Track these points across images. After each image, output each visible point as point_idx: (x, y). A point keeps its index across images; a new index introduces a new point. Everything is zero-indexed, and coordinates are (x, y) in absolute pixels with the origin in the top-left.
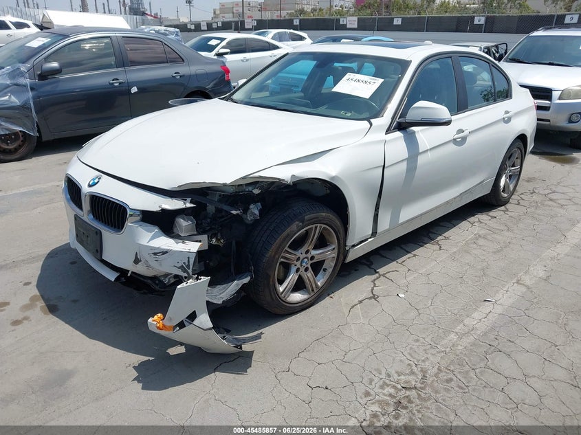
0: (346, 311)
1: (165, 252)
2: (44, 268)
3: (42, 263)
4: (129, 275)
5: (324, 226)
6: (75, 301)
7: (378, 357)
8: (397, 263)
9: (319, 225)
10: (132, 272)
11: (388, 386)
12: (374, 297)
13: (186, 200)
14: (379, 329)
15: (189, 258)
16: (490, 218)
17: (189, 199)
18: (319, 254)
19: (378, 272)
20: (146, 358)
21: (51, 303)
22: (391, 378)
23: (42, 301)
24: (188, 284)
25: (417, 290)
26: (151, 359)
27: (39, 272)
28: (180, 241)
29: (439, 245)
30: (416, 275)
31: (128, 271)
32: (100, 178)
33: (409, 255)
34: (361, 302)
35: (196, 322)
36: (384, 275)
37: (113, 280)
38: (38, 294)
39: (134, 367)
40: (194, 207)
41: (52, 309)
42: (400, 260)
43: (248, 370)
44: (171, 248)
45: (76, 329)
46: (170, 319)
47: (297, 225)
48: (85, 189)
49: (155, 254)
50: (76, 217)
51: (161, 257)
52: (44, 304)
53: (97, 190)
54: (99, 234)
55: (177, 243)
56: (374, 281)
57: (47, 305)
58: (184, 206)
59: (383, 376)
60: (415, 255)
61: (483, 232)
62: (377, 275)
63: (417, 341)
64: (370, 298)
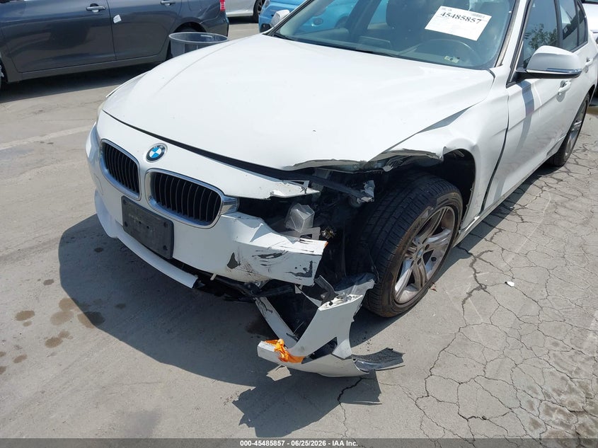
0: (458, 306)
1: (277, 255)
2: (63, 258)
3: (57, 251)
4: (212, 279)
5: (449, 208)
6: (121, 306)
7: (524, 370)
8: (486, 240)
9: (445, 207)
10: (217, 276)
11: (554, 410)
12: (481, 287)
13: (303, 183)
14: (507, 330)
15: (311, 262)
16: (556, 181)
17: (307, 183)
18: (434, 242)
19: (472, 254)
20: (245, 388)
21: (91, 310)
22: (552, 399)
23: (77, 308)
24: (333, 306)
25: (523, 275)
26: (252, 388)
27: (58, 265)
28: (295, 238)
29: (519, 216)
30: (513, 256)
31: (212, 274)
32: (163, 149)
33: (494, 230)
34: (470, 294)
35: (336, 352)
36: (479, 257)
37: (191, 286)
38: (68, 297)
39: (234, 402)
40: (316, 194)
41: (95, 319)
42: (488, 237)
43: (379, 398)
44: (286, 250)
45: (137, 348)
46: (303, 349)
47: (429, 211)
48: (144, 164)
49: (262, 256)
50: (125, 201)
51: (270, 261)
52: (81, 312)
53: (162, 165)
54: (169, 226)
55: (293, 242)
56: (471, 265)
57: (85, 313)
58: (303, 193)
59: (541, 397)
60: (500, 230)
61: (558, 199)
62: (472, 258)
63: (556, 344)
64: (477, 289)
